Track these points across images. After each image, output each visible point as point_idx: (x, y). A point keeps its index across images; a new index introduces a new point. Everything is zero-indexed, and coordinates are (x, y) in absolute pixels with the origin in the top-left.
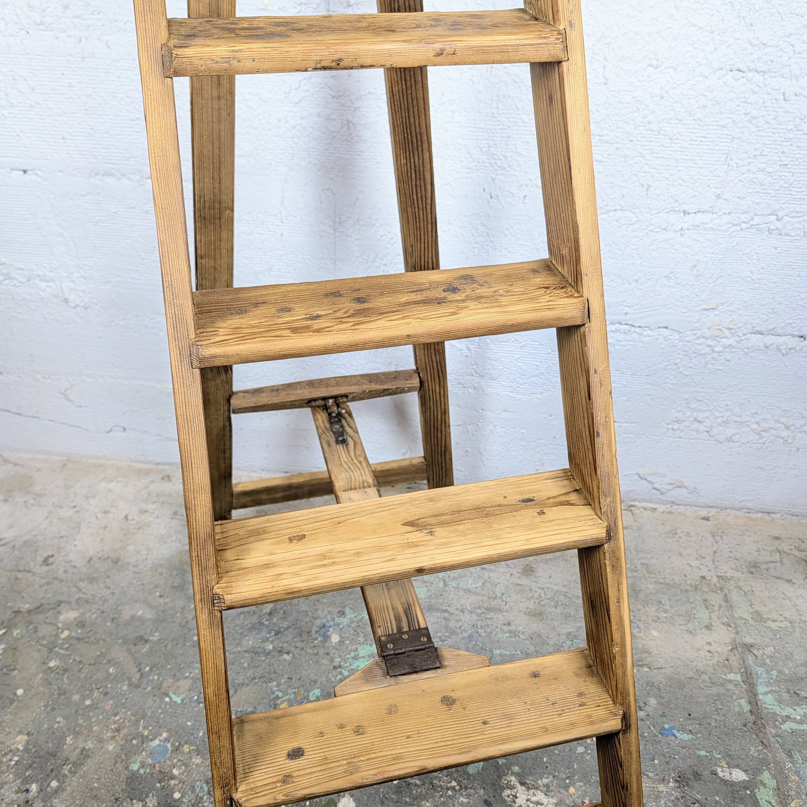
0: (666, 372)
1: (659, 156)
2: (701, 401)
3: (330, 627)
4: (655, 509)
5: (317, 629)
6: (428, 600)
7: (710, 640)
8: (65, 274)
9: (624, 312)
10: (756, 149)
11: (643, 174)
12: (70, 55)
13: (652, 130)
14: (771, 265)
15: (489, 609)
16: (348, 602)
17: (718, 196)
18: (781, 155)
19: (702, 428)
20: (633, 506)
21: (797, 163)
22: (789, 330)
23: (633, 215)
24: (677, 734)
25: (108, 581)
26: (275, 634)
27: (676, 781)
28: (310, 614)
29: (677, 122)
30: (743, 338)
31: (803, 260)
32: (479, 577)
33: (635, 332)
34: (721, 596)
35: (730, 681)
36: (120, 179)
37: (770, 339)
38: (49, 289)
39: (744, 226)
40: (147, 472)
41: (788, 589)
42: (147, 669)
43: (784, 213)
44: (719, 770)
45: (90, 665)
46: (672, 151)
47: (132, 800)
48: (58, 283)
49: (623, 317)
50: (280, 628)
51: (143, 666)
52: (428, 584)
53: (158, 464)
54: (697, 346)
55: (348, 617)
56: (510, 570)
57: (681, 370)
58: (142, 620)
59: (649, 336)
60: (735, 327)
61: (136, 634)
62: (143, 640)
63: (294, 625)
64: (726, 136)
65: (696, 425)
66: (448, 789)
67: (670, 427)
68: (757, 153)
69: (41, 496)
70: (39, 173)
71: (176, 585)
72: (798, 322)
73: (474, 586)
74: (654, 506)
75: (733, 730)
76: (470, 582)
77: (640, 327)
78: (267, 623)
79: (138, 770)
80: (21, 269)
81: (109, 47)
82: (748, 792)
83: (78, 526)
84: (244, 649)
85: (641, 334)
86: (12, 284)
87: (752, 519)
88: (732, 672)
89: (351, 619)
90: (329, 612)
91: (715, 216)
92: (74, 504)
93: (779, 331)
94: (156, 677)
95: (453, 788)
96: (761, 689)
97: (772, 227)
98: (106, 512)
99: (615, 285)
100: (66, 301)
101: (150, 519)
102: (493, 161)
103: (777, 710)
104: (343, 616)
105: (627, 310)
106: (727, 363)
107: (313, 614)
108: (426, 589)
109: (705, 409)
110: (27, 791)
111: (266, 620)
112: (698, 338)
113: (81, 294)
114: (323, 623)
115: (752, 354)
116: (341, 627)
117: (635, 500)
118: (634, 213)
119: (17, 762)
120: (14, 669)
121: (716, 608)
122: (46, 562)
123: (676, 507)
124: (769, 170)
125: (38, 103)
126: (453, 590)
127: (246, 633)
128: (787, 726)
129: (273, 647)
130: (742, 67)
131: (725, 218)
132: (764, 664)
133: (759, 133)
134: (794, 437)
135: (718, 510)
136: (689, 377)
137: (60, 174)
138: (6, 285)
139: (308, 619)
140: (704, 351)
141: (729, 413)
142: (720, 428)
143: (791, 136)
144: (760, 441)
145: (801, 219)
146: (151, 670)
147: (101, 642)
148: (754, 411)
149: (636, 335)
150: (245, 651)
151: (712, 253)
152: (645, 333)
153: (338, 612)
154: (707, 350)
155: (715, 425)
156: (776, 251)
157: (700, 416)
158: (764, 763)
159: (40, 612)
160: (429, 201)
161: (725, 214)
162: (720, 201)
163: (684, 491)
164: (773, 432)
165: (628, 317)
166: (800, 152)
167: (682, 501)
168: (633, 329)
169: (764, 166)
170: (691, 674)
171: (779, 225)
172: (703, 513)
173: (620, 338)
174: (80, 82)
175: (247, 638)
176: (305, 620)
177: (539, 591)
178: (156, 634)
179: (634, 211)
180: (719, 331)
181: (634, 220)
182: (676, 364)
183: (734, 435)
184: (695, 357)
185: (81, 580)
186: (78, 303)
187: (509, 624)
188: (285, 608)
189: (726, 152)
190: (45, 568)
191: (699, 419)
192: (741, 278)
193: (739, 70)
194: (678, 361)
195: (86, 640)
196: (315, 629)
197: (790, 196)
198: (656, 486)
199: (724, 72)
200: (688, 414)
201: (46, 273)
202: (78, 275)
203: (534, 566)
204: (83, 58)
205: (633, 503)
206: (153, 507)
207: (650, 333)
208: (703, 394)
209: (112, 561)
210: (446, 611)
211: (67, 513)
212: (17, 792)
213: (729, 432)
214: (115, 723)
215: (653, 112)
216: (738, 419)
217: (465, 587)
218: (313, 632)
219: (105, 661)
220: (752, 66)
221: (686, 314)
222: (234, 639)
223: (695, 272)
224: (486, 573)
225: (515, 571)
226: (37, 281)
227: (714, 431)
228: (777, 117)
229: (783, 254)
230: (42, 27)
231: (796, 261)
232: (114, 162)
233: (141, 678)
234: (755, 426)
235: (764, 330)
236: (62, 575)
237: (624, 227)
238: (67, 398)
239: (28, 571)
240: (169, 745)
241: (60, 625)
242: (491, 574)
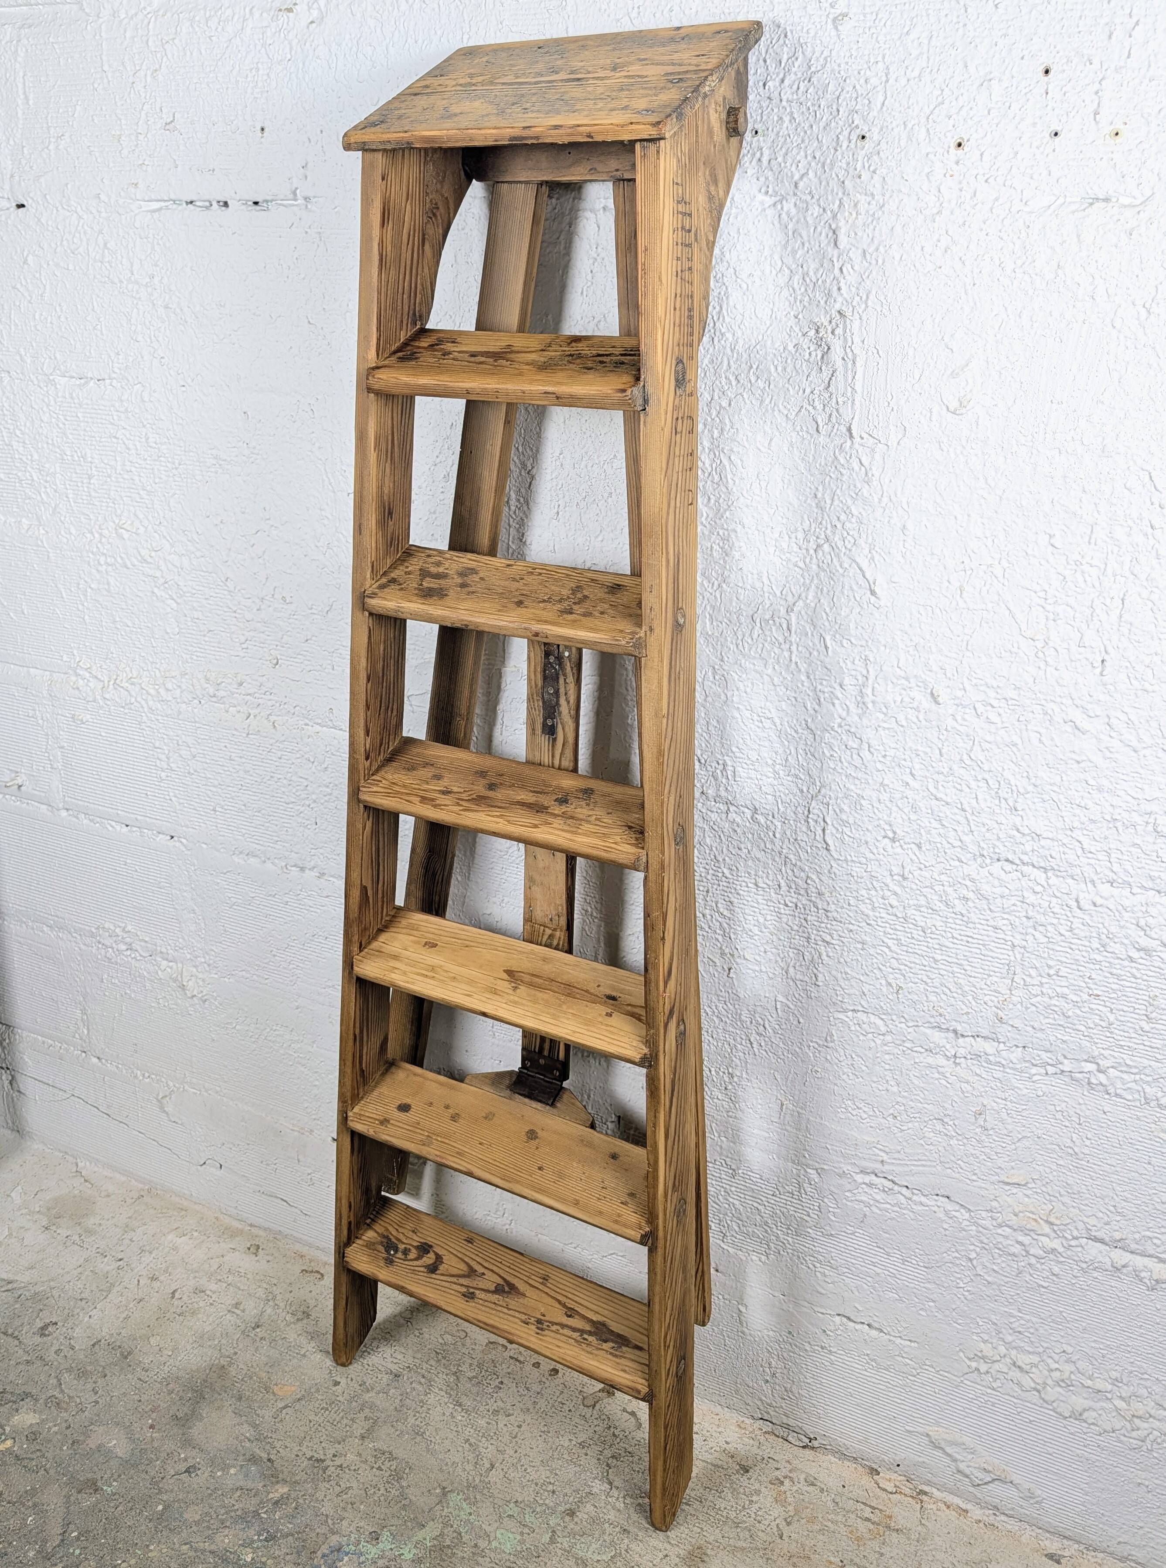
0: (957, 1269)
1: (910, 950)
2: (1019, 1332)
3: (347, 1554)
4: (966, 1511)
5: (327, 1552)
6: (512, 1558)
8: (189, 956)
9: (881, 1159)
10: (1050, 966)
11: (891, 970)
12: (236, 729)
13: (896, 915)
14: (1101, 1137)
16: (395, 1521)
18: (1087, 980)
19: (1029, 1382)
20: (926, 1493)
21: (1114, 995)
23: (882, 1022)
25: (100, 1381)
26: (266, 1540)
28: (330, 1522)
29: (930, 911)
30: (1073, 1243)
31: (1151, 1139)
32: (612, 1543)
33: (899, 1192)
36: (265, 862)
37: (1120, 1256)
38: (169, 970)
39: (1051, 1070)
40: (234, 1234)
42: (75, 1534)
43: (1109, 1062)
45: (9, 1503)
46: (927, 947)
48: (180, 965)
49: (878, 1166)
50: (278, 1530)
51: (72, 1527)
52: (526, 1530)
53: (251, 1225)
54: (1001, 1239)
55: (381, 1545)
56: (668, 1546)
57: (980, 1271)
58: (109, 1454)
59: (922, 1204)
60: (1058, 1222)
61: (89, 1476)
62: (93, 1486)
63: (299, 1533)
64: (1003, 941)
65: (1015, 1374)
67: (976, 1364)
68: (1053, 971)
69: (90, 1232)
70: (184, 841)
71: (180, 1415)
73: (596, 1557)
74: (964, 1506)
77: (907, 1187)
78: (265, 1516)
80: (146, 942)
81: (275, 727)
83: (110, 1289)
84: (213, 1547)
85: (910, 1199)
86: (133, 956)
89: (383, 1551)
90: (358, 1529)
91: (1002, 1047)
92: (121, 1255)
93: (1133, 1246)
94: (77, 1552)
97: (1094, 1080)
98: (153, 1279)
99: (865, 1116)
100: (183, 987)
101: (202, 1304)
104: (374, 1542)
105: (885, 1158)
106: (1055, 1278)
107: (333, 1524)
108: (519, 1537)
109: (1031, 1350)
111: (265, 1513)
112: (1001, 1226)
113: (201, 983)
114: (340, 1544)
115: (1095, 1274)
116: (362, 1559)
117: (929, 1483)
118: (882, 1019)
122: (43, 1331)
123: (1003, 1518)
124: (1074, 998)
125: (195, 771)
126: (559, 1552)
127: (228, 1524)
129: (253, 1559)
130: (1013, 857)
131: (1019, 1053)
133: (1050, 946)
135: (1082, 1547)
136: (994, 1287)
137: (204, 846)
138: (126, 956)
139: (323, 1530)
140: (1013, 1250)
141: (1070, 1368)
142: (1059, 1389)
143: (1099, 957)
145: (1137, 1077)
146: (78, 1538)
147: (42, 1472)
148: (1115, 1374)
149: (903, 1200)
150: (212, 1552)
151: (1005, 1100)
152: (915, 1198)
153: (371, 1533)
154: (1018, 1249)
155: (1050, 1383)
156: (1104, 1116)
157: (1024, 1360)
161: (1017, 1046)
162: (1007, 1027)
163: (1012, 1492)
165: (887, 1167)
166: (1116, 981)
167: (1013, 1509)
168: (896, 1188)
169: (1066, 991)
171: (1104, 1078)
172: (1053, 1545)
173: (878, 1197)
174: (241, 757)
175: (226, 1531)
176: (318, 1530)
178: (115, 1484)
179: (883, 1017)
180: (1034, 1223)
181: (884, 1029)
182: (971, 1259)
183: (1085, 1410)
184: (1000, 1256)
185: (69, 1370)
186: (195, 992)
188: (301, 1501)
189: (1007, 962)
190: (37, 1339)
191: (1019, 1363)
192: (1059, 1146)
193: (1007, 860)
194: (974, 1255)
195: (25, 1463)
196: (325, 1549)
197: (1112, 1040)
198: (963, 1466)
199: (988, 860)
200: (1002, 1350)
201: (171, 952)
202: (203, 960)
203: (709, 1552)
204: (248, 734)
205: (925, 1488)
206: (213, 1287)
207: (923, 1199)
208: (1022, 1322)
209: (122, 1354)
211: (106, 1266)
213: (1079, 1402)
215: (896, 893)
216: (1089, 1383)
217: (581, 1554)
218: (319, 1554)
219: (30, 1504)
220: (1027, 858)
221: (975, 1183)
222: (209, 1528)
223: (982, 1122)
224: (626, 1541)
225: (673, 1552)
226: (159, 959)
227: (1051, 1394)
228: (1073, 928)
229: (1118, 1125)
230: (214, 699)
231: (1140, 1139)
232: (261, 843)
233: (59, 1546)
234: (1121, 1404)
235: (1107, 1239)
236: (51, 1356)
237: (870, 1036)
238: (162, 1108)
239: (16, 1338)
242: (633, 1546)
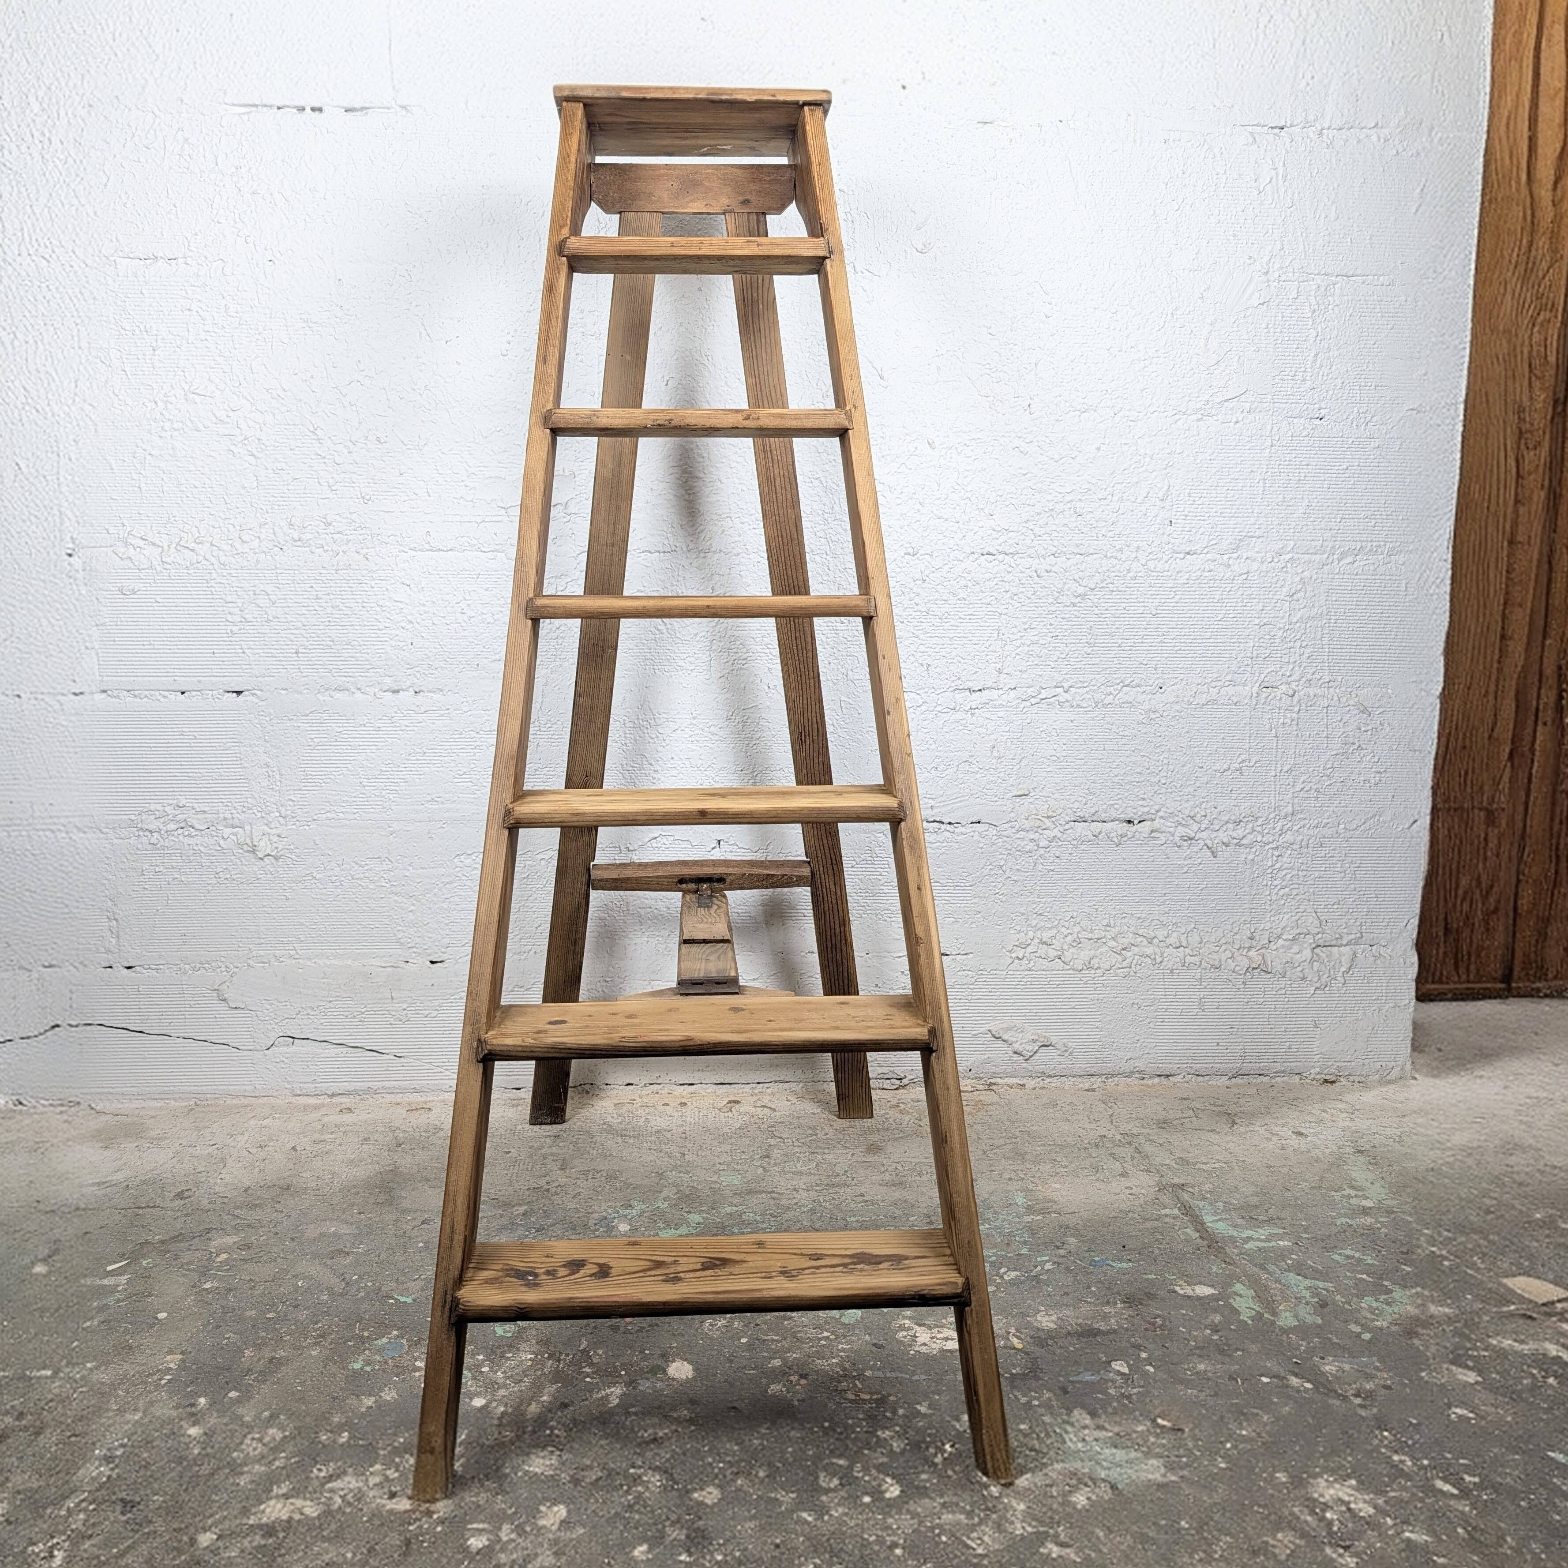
0: (992, 879)
1: (933, 635)
2: (1040, 915)
3: (614, 1218)
5: (596, 1222)
7: (1128, 1185)
8: (259, 815)
10: (1025, 623)
11: (921, 654)
12: (323, 568)
14: (1072, 740)
15: (832, 1186)
16: (635, 1196)
17: (1000, 672)
18: (1048, 627)
19: (1052, 953)
21: (1066, 634)
22: (1114, 814)
24: (1114, 1264)
25: (277, 1205)
26: (537, 1232)
27: (1125, 1302)
28: (582, 1210)
29: (943, 602)
30: (1066, 827)
33: (945, 829)
34: (1132, 1149)
35: (1166, 1216)
36: (353, 693)
37: (1096, 827)
38: (234, 836)
39: (1033, 701)
40: (317, 1107)
41: (1214, 1137)
42: (355, 1277)
43: (1070, 684)
44: (1177, 1289)
45: (266, 1281)
46: (944, 630)
47: (358, 1396)
48: (248, 827)
49: (929, 812)
50: (542, 1225)
51: (347, 1275)
53: (333, 1095)
54: (1019, 842)
55: (637, 1208)
57: (1008, 874)
58: (337, 1236)
59: (962, 834)
60: (1054, 814)
61: (331, 1249)
62: (342, 1253)
63: (562, 1221)
65: (1044, 949)
66: (820, 1339)
67: (1014, 955)
68: (1026, 626)
69: (161, 1139)
70: (259, 693)
71: (383, 1200)
72: (1120, 802)
74: (1020, 1082)
75: (1184, 1254)
76: (798, 1165)
77: (950, 823)
78: (522, 1222)
79: (362, 1368)
82: (1221, 1303)
83: (223, 1160)
85: (954, 833)
86: (187, 833)
87: (1148, 1086)
88: (1165, 1208)
89: (643, 1209)
91: (1001, 692)
92: (212, 1143)
93: (1103, 816)
94: (370, 1284)
95: (827, 1338)
96: (1208, 1219)
97: (1061, 699)
98: (262, 1146)
101: (330, 1147)
102: (767, 651)
103: (1235, 1234)
104: (630, 1208)
105: (932, 803)
106: (1057, 860)
109: (1049, 925)
110: (193, 1405)
112: (1018, 831)
113: (275, 839)
114: (602, 1216)
115: (1083, 847)
116: (629, 1217)
118: (919, 694)
119: (169, 1381)
120: (149, 1296)
121: (1128, 1159)
122: (179, 1196)
123: (1049, 1080)
124: (1042, 642)
128: (1250, 1245)
130: (992, 550)
131: (1012, 693)
132: (1203, 1198)
134: (1162, 954)
135: (1103, 1078)
136: (1019, 883)
140: (1028, 848)
141: (1077, 929)
142: (1072, 950)
143: (1054, 609)
144: (1125, 964)
146: (360, 1278)
147: (279, 1260)
148: (1105, 922)
149: (948, 835)
151: (1008, 732)
152: (957, 830)
153: (622, 1206)
154: (1031, 846)
155: (1066, 947)
156: (1073, 725)
157: (1046, 936)
158: (1232, 1278)
159: (181, 1241)
160: (810, 654)
161: (1011, 689)
162: (1003, 676)
164: (1136, 949)
165: (935, 811)
167: (1054, 1069)
168: (943, 827)
169: (1036, 638)
170: (1113, 1214)
171: (1067, 696)
172: (1086, 1085)
176: (576, 1216)
177: (895, 1165)
178: (361, 1246)
179: (919, 692)
180: (1039, 821)
181: (921, 702)
182: (1001, 867)
184: (1020, 856)
185: (237, 1208)
186: (268, 851)
187: (862, 1195)
188: (545, 1208)
189: (996, 629)
190: (179, 1202)
191: (1045, 940)
193: (990, 554)
194: (1003, 862)
195: (255, 1260)
196: (593, 1222)
197: (1069, 666)
198: (1016, 1046)
199: (976, 556)
200: (1031, 934)
201: (236, 816)
202: (278, 814)
205: (993, 1081)
207: (963, 830)
208: (1041, 905)
209: (281, 1188)
210: (773, 1192)
211: (203, 1151)
212: (176, 1408)
213: (1085, 954)
214: (316, 1330)
215: (918, 595)
216: (1090, 936)
219: (289, 1276)
220: (1001, 549)
221: (997, 803)
223: (995, 754)
226: (220, 828)
227: (1068, 956)
228: (1035, 592)
229: (1081, 728)
230: (299, 543)
233: (346, 1286)
234: (1112, 943)
235: (1086, 817)
236: (206, 1206)
239: (154, 1207)
240: (404, 1341)
241: (213, 1250)
242: (826, 1157)
